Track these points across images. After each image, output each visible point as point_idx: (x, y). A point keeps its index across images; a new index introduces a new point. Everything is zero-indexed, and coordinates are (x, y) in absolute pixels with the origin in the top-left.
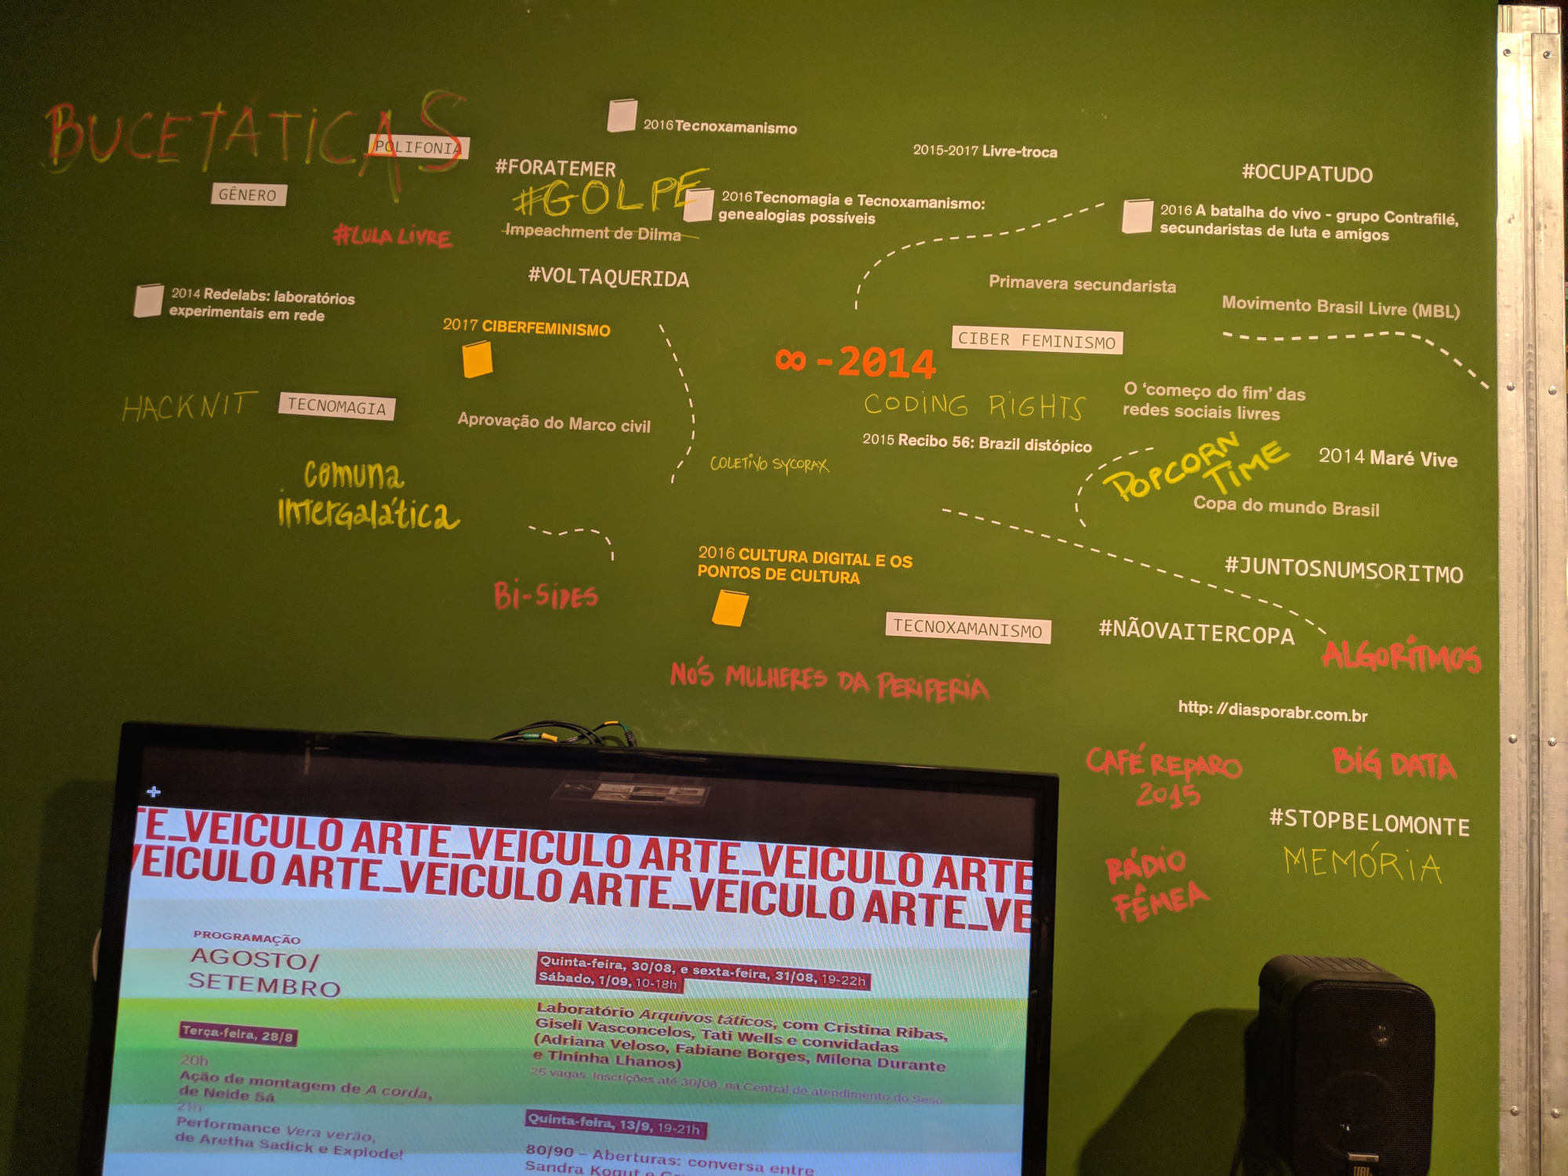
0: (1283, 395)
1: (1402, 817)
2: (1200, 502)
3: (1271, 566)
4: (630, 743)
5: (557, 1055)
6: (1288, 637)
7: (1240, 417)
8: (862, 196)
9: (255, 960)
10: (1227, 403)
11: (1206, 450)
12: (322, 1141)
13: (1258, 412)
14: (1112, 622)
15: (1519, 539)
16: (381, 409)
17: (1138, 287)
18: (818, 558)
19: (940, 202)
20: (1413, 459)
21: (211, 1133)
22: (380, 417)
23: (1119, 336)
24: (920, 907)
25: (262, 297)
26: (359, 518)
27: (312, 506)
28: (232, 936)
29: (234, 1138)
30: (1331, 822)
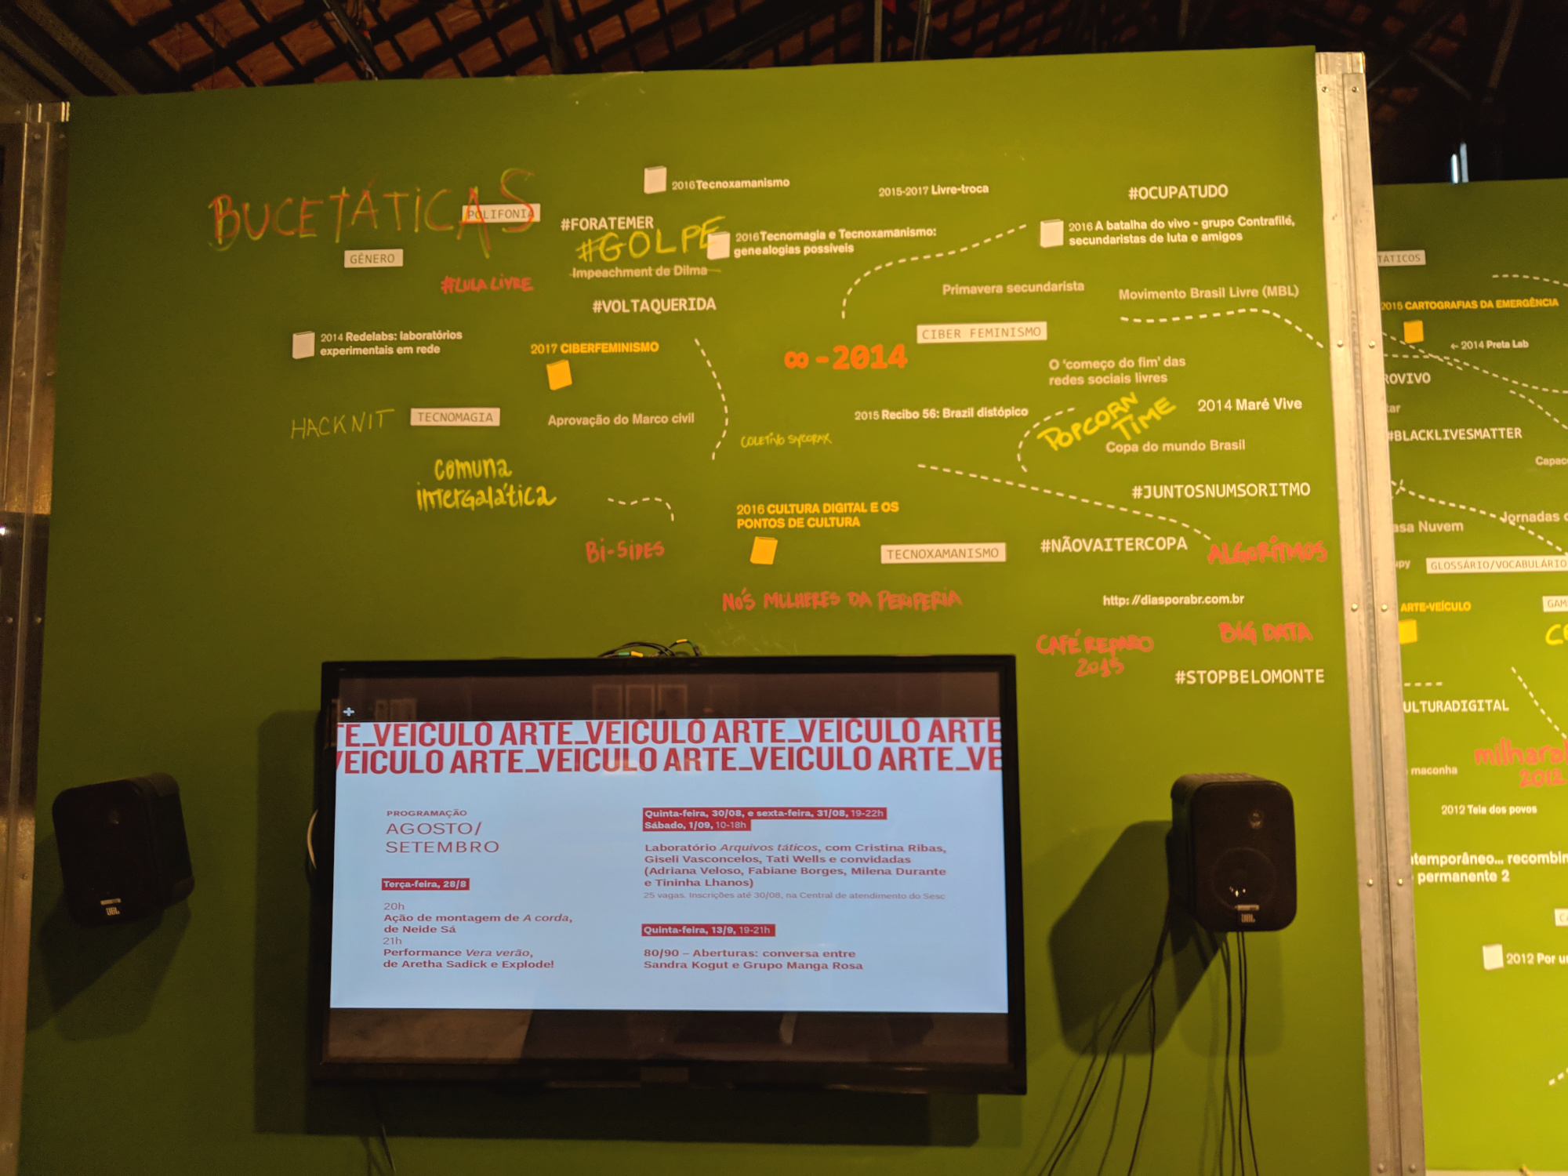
0: (1169, 362)
1: (1273, 672)
2: (1111, 447)
3: (1166, 491)
4: (697, 654)
5: (662, 883)
6: (1182, 543)
7: (1137, 381)
8: (842, 231)
9: (434, 829)
10: (1127, 371)
11: (1114, 408)
12: (494, 958)
13: (1151, 377)
14: (1050, 541)
15: (1351, 458)
16: (489, 417)
17: (1055, 288)
18: (827, 508)
19: (902, 231)
20: (1268, 404)
21: (410, 959)
22: (489, 423)
23: (1043, 325)
24: (919, 757)
26: (479, 501)
27: (443, 494)
28: (416, 813)
29: (427, 961)
30: (1221, 678)
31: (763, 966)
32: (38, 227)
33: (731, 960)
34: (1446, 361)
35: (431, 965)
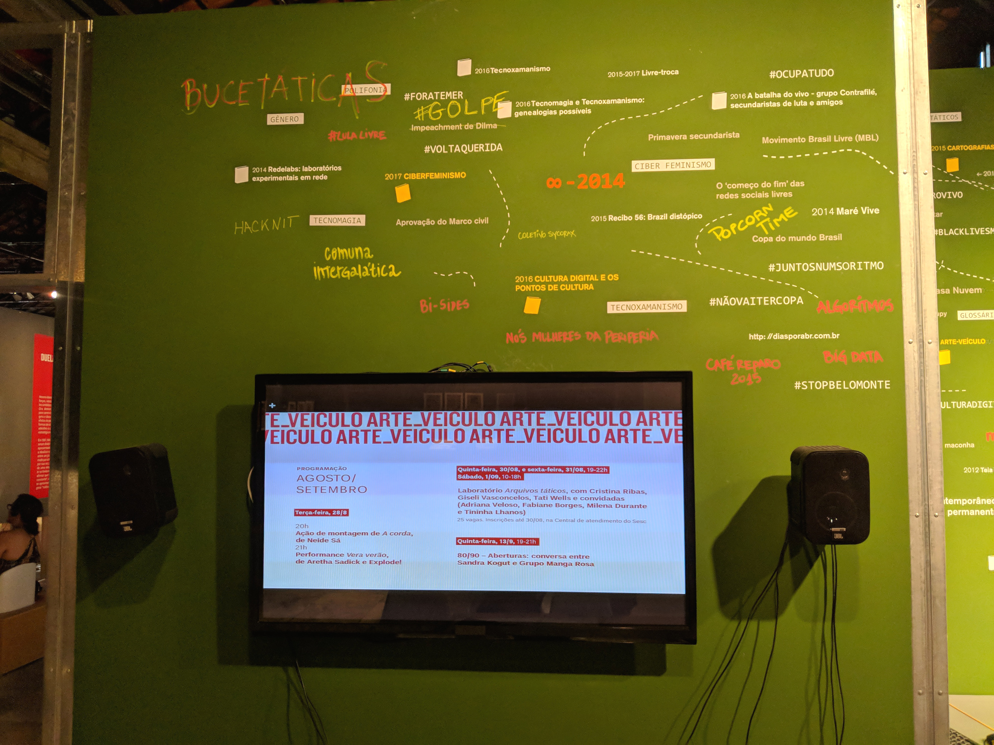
0: (794, 184)
1: (858, 382)
2: (756, 239)
3: (791, 267)
4: (490, 371)
5: (468, 512)
6: (800, 300)
7: (773, 196)
8: (584, 100)
9: (326, 478)
10: (767, 190)
11: (757, 213)
12: (364, 558)
13: (782, 193)
14: (716, 299)
15: (911, 246)
16: (359, 220)
17: (721, 136)
18: (573, 278)
19: (622, 100)
20: (857, 211)
21: (312, 559)
22: (359, 224)
23: (713, 161)
24: (630, 435)
25: (297, 169)
26: (353, 274)
27: (330, 269)
28: (315, 469)
29: (323, 560)
30: (824, 386)
31: (531, 564)
32: (74, 101)
33: (512, 560)
34: (973, 184)
35: (325, 562)
